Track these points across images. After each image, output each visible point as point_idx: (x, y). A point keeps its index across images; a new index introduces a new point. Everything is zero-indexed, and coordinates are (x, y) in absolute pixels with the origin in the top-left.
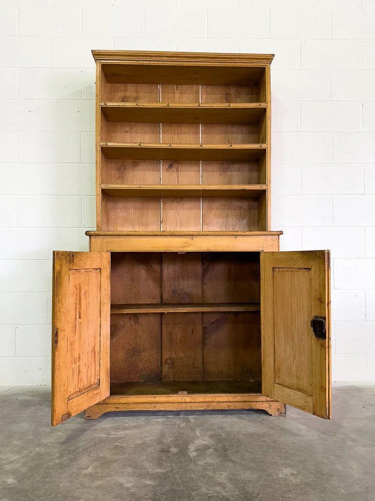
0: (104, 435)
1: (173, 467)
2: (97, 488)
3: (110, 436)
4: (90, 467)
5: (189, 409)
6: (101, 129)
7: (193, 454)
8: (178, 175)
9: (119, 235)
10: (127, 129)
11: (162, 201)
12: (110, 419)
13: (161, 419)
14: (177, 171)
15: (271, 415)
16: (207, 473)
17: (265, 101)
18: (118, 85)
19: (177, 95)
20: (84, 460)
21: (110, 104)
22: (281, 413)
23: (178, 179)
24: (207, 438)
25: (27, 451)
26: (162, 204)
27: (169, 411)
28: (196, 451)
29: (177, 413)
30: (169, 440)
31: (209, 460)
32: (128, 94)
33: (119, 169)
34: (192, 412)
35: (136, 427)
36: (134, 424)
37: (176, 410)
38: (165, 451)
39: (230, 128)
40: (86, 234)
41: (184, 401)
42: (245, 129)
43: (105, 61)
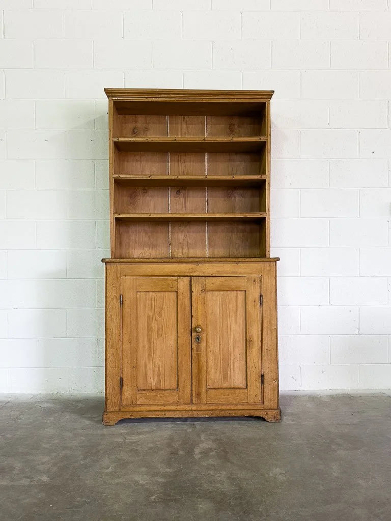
0: (121, 440)
1: (180, 467)
2: (117, 484)
3: (127, 440)
4: (111, 468)
5: (195, 416)
6: (114, 161)
7: (197, 456)
8: (185, 201)
9: (132, 262)
10: (138, 158)
11: (170, 225)
12: (125, 425)
13: (170, 425)
14: (185, 197)
15: (268, 421)
16: (209, 472)
17: (265, 135)
18: (128, 117)
19: (184, 126)
20: (105, 461)
21: (122, 139)
22: (277, 420)
23: (185, 204)
24: (210, 442)
25: (55, 454)
26: (170, 227)
27: (178, 418)
28: (201, 453)
29: (185, 420)
30: (177, 444)
31: (211, 461)
32: (138, 125)
33: (130, 196)
34: (198, 419)
35: (147, 432)
36: (146, 430)
37: (184, 417)
38: (174, 453)
39: (233, 157)
40: (102, 261)
41: (190, 409)
42: (247, 157)
43: (116, 98)
